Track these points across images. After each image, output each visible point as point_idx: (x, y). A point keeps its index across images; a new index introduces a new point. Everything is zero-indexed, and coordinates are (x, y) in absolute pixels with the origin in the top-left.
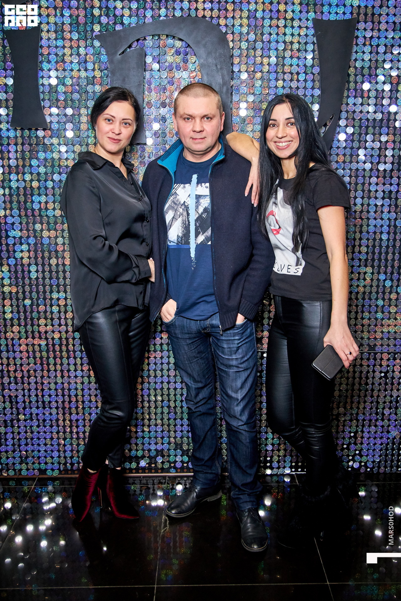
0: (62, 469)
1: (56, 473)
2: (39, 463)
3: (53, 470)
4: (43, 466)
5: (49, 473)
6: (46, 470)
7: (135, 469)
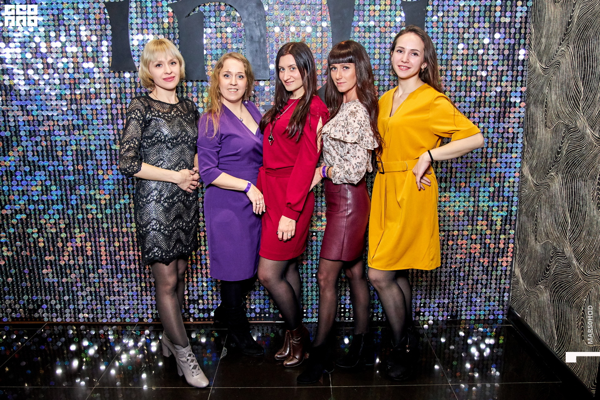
0: (154, 317)
1: (150, 321)
2: (138, 313)
3: (148, 318)
4: (141, 316)
5: (145, 320)
6: (143, 318)
7: (207, 318)
